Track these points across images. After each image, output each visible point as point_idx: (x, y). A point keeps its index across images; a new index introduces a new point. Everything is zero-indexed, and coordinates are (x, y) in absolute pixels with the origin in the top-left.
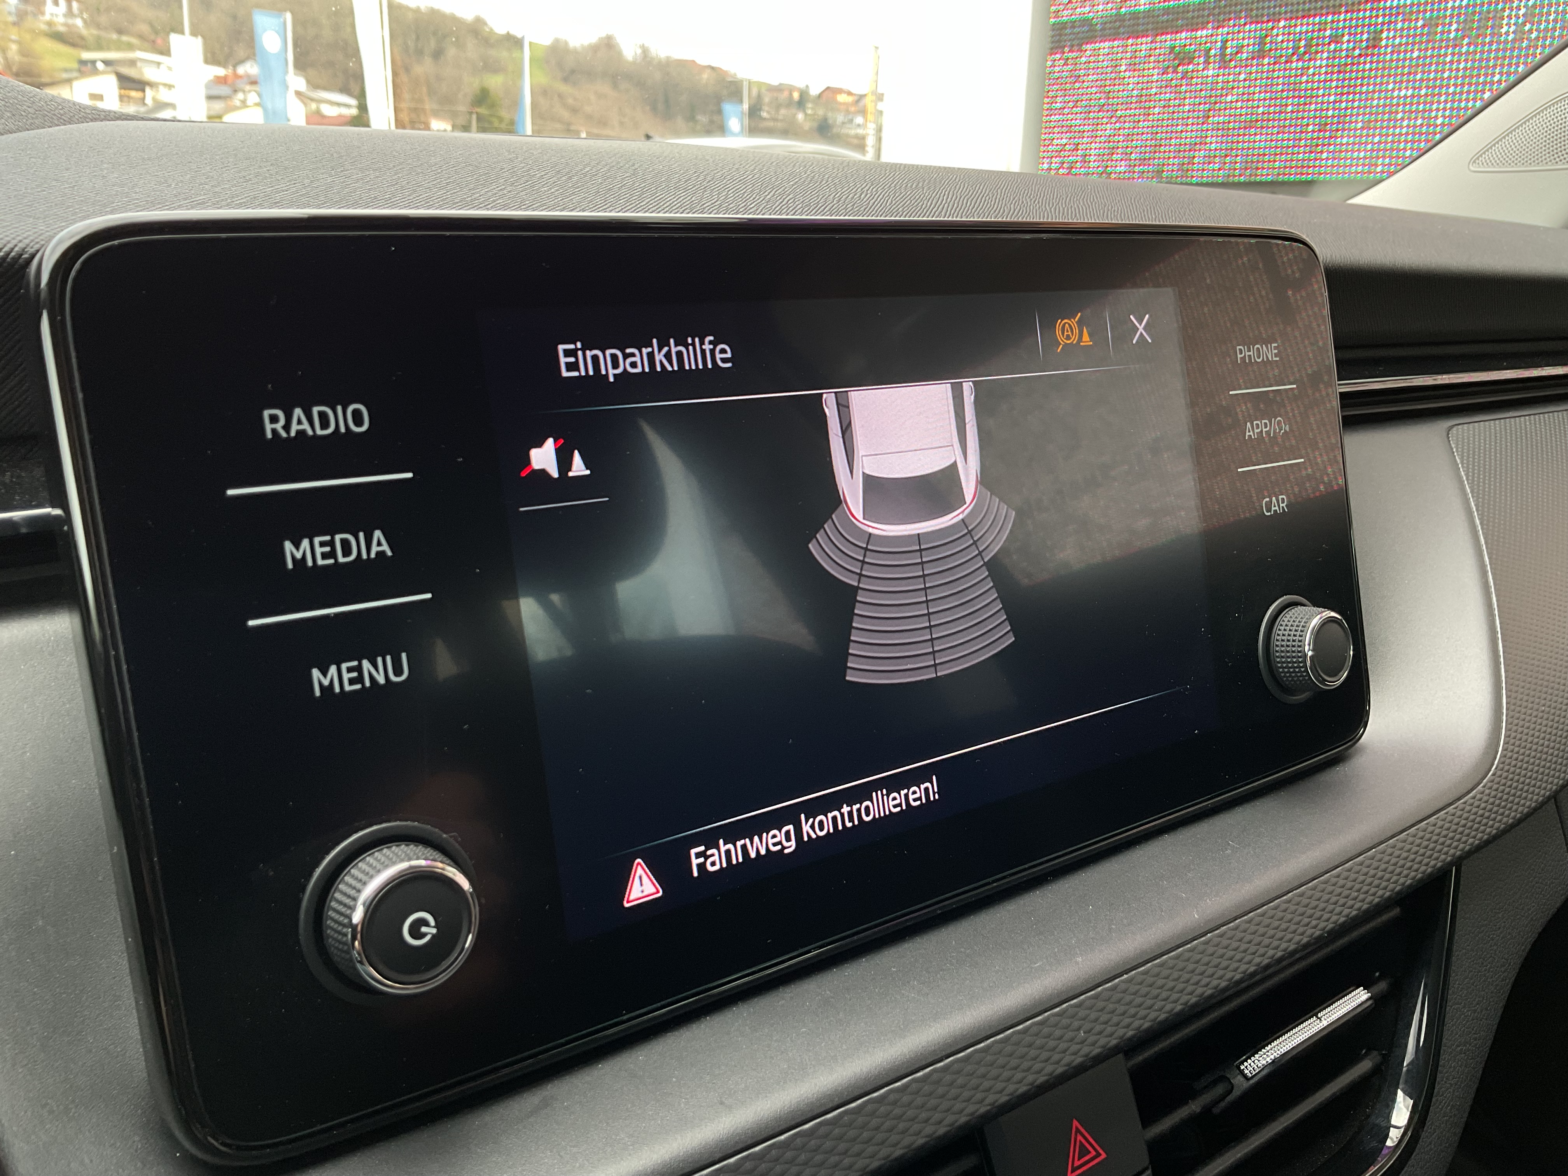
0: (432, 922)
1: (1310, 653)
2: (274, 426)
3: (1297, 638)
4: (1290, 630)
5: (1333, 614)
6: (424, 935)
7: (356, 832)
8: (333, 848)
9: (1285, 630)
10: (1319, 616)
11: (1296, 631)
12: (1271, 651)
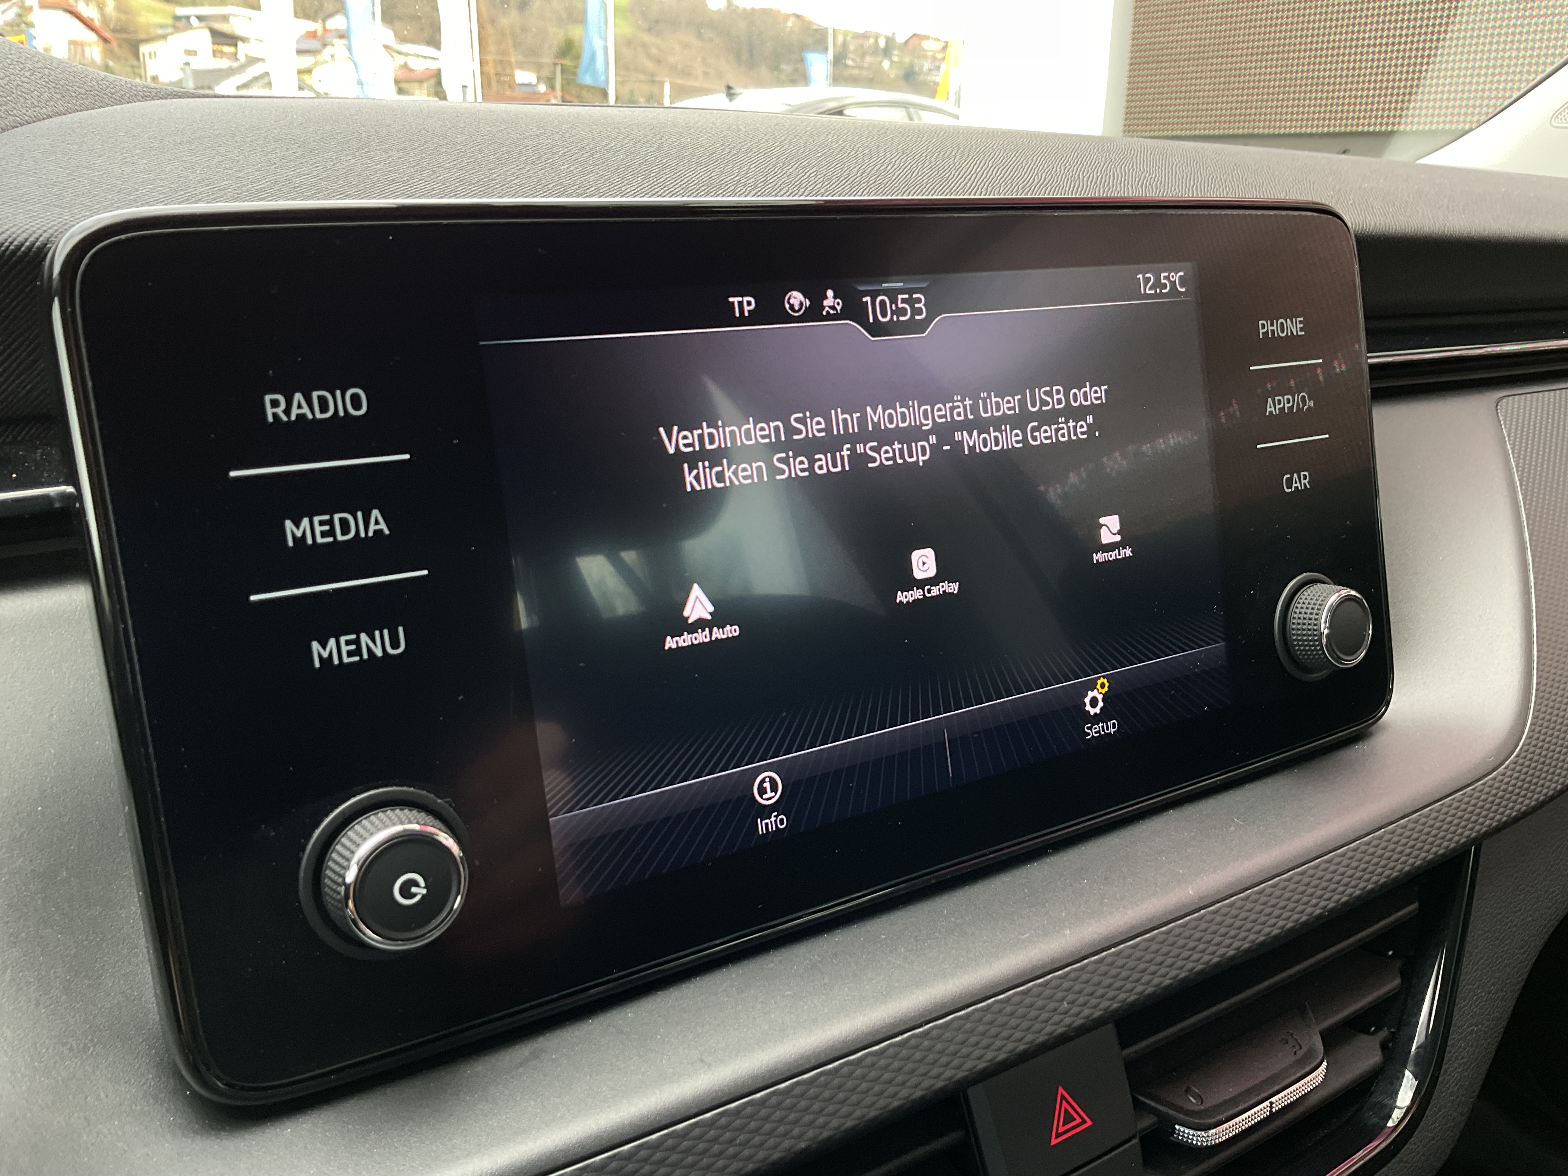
0: (422, 882)
1: (1326, 632)
2: (275, 410)
3: (1313, 616)
4: (1307, 608)
5: (1353, 593)
6: (414, 895)
7: (354, 796)
8: (332, 811)
9: (1302, 608)
10: (1337, 594)
11: (1313, 609)
12: (1288, 628)
